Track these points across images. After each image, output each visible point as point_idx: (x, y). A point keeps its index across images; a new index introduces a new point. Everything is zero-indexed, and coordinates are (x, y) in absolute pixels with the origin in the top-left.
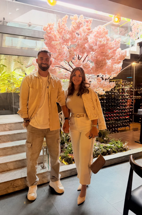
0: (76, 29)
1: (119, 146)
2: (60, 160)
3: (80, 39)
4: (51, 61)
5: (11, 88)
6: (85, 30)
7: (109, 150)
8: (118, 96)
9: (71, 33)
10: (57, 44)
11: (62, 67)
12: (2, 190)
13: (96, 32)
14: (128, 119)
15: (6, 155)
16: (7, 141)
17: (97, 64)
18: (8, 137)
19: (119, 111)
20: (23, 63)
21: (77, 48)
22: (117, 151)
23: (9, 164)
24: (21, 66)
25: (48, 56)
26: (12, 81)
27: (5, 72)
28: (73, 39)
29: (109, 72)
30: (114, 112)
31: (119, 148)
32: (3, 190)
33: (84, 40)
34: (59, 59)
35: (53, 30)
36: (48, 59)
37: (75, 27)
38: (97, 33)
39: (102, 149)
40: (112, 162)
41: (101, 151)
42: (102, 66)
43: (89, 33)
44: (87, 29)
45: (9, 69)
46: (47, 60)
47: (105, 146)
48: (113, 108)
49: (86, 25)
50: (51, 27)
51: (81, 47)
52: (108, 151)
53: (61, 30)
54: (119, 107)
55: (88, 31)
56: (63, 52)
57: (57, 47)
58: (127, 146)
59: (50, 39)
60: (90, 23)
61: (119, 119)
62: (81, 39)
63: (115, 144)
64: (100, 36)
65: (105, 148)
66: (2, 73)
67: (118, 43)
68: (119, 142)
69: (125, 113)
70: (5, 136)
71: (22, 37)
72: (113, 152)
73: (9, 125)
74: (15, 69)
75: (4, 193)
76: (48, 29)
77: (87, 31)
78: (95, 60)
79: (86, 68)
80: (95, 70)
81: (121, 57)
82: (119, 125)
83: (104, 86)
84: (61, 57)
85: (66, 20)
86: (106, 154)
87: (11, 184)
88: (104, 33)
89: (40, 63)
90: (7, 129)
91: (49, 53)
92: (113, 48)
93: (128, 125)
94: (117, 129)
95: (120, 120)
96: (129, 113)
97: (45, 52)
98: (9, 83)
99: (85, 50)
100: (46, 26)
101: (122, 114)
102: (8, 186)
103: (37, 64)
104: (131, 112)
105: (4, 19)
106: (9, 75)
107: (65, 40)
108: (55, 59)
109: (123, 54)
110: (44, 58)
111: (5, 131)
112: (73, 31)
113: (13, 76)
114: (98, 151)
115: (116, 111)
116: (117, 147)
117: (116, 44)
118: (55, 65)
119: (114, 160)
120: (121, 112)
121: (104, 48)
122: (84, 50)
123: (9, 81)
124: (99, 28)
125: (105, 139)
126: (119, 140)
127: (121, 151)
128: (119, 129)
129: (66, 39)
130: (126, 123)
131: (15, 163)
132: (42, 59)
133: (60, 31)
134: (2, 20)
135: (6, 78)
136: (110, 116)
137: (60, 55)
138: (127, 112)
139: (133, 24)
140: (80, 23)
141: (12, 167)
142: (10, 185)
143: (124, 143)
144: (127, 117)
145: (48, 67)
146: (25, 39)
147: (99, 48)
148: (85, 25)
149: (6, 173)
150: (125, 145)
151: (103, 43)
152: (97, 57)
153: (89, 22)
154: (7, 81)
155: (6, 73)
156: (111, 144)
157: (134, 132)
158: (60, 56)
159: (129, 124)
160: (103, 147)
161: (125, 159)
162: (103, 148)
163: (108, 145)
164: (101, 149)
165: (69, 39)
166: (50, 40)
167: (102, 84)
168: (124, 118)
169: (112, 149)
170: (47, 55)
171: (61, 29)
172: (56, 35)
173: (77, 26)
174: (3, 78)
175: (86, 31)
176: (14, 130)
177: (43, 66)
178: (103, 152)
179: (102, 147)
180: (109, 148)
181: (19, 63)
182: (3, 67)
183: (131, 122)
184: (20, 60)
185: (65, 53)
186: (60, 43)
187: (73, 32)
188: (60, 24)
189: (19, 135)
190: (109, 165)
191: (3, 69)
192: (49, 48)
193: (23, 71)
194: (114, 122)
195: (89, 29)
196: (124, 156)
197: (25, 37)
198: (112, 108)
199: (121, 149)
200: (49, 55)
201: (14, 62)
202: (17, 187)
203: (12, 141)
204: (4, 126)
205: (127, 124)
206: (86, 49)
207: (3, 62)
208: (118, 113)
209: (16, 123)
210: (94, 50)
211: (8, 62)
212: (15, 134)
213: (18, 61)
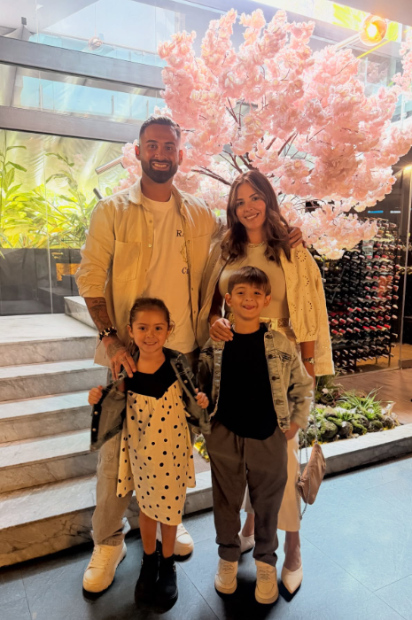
0: (264, 54)
1: (372, 413)
2: (200, 453)
3: (274, 86)
4: (181, 151)
5: (34, 236)
6: (291, 57)
7: (344, 424)
8: (360, 264)
9: (249, 65)
10: (206, 100)
11: (208, 172)
12: (36, 543)
13: (321, 67)
14: (385, 333)
15: (40, 435)
16: (42, 392)
17: (331, 165)
18: (46, 382)
19: (363, 309)
20: (72, 159)
21: (269, 114)
22: (367, 427)
23: (53, 463)
24: (67, 168)
25: (173, 137)
26: (37, 214)
27: (17, 187)
28: (254, 83)
29: (361, 190)
30: (348, 311)
31: (370, 420)
32: (41, 543)
33: (292, 87)
34: (207, 147)
35: (188, 55)
36: (171, 146)
37: (262, 48)
38: (324, 69)
39: (322, 423)
40: (355, 460)
41: (320, 428)
42: (343, 170)
43: (303, 66)
44: (299, 55)
45: (31, 177)
46: (168, 148)
47: (331, 413)
48: (346, 300)
49: (291, 44)
50: (182, 46)
51: (282, 110)
52: (339, 428)
53: (216, 56)
54: (364, 297)
55: (303, 62)
56: (222, 125)
57: (205, 107)
58: (393, 414)
59: (180, 85)
60: (305, 37)
61: (361, 333)
62: (276, 87)
63: (358, 408)
64: (334, 79)
65: (331, 418)
66: (9, 189)
67: (391, 102)
68: (370, 401)
69: (378, 315)
70: (35, 378)
71: (76, 78)
72: (354, 432)
73: (47, 345)
74: (50, 178)
75: (44, 552)
76: (175, 51)
77: (298, 61)
78: (325, 151)
79: (297, 175)
80: (324, 181)
81: (399, 144)
82: (362, 350)
83: (343, 233)
84: (215, 140)
85: (229, 27)
86: (335, 436)
87: (64, 525)
88: (346, 70)
89: (147, 160)
90: (39, 358)
91: (174, 125)
92: (376, 117)
93: (384, 352)
94: (355, 361)
95: (363, 335)
96: (391, 316)
97: (163, 123)
98: (30, 220)
99: (296, 118)
100: (169, 43)
101: (370, 319)
102: (55, 531)
103: (139, 162)
104: (397, 312)
105: (24, 21)
106: (28, 194)
107: (229, 87)
108: (196, 145)
109: (406, 137)
110: (161, 143)
111: (33, 362)
112: (254, 61)
113: (41, 199)
114: (310, 429)
115: (353, 311)
116: (366, 416)
117: (382, 103)
118: (193, 163)
119: (360, 455)
120: (369, 313)
121: (349, 117)
122: (292, 118)
123: (29, 215)
124: (327, 55)
125: (325, 391)
126: (371, 396)
127: (377, 428)
128: (360, 362)
129: (235, 85)
130: (381, 345)
131: (71, 460)
132: (153, 145)
133: (211, 60)
134: (17, 24)
135: (20, 206)
136: (337, 323)
137: (214, 134)
138: (385, 313)
139: (408, 51)
140: (280, 34)
141: (61, 473)
142: (61, 527)
143: (384, 404)
144: (384, 329)
145: (172, 171)
146: (84, 84)
147: (337, 114)
148: (288, 43)
149: (44, 490)
150: (386, 412)
151: (351, 99)
152: (329, 144)
153: (304, 34)
154: (23, 214)
155: (20, 191)
156: (348, 408)
157: (403, 371)
158: (212, 137)
159: (390, 346)
160: (326, 417)
161: (391, 452)
162: (325, 420)
163: (339, 410)
164: (318, 420)
165: (244, 84)
166: (179, 88)
167: (338, 225)
168: (376, 330)
169: (350, 421)
170: (170, 132)
171: (216, 52)
172: (197, 72)
173: (270, 44)
174: (10, 203)
175: (294, 61)
176: (60, 360)
177: (157, 166)
178: (326, 431)
179: (322, 416)
180: (343, 419)
181: (62, 162)
182: (13, 172)
183: (396, 340)
184: (65, 152)
185: (226, 129)
186: (216, 96)
187: (257, 63)
188: (214, 37)
189: (76, 376)
190: (345, 468)
191: (12, 177)
192: (173, 113)
193: (72, 184)
194: (346, 341)
195: (305, 56)
196: (386, 444)
197: (86, 78)
198: (342, 301)
199: (378, 421)
200: (175, 134)
201: (46, 158)
202: (82, 535)
203: (56, 393)
204: (31, 347)
205: (382, 348)
206: (299, 117)
207: (13, 156)
208: (357, 314)
209: (66, 340)
210: (324, 121)
211: (27, 155)
212: (65, 373)
213: (58, 155)
